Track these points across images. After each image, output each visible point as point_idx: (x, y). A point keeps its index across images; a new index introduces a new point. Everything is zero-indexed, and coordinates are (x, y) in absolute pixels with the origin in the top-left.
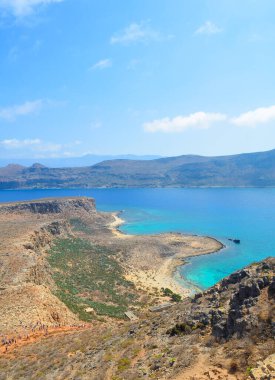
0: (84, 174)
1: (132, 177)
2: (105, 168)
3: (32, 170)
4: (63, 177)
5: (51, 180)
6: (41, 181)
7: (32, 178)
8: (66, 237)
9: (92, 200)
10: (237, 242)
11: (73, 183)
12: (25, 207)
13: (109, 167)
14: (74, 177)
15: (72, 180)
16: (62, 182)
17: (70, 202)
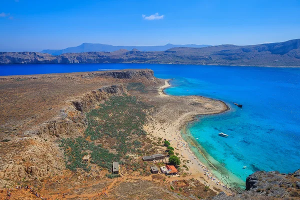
0: (160, 55)
1: (188, 58)
2: (173, 52)
3: (131, 52)
4: (148, 57)
5: (141, 58)
6: (136, 59)
7: (131, 57)
8: (121, 95)
9: (151, 72)
10: (240, 106)
11: (153, 60)
12: (110, 74)
13: (175, 52)
14: (154, 57)
15: (153, 58)
16: (147, 60)
17: (137, 72)
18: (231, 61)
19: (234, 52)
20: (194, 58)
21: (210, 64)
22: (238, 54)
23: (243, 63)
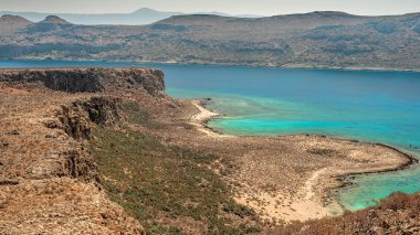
0: (137, 37)
1: (222, 46)
4: (100, 42)
9: (158, 74)
11: (116, 53)
14: (118, 41)
15: (116, 47)
16: (96, 50)
17: (119, 74)
18: (347, 58)
19: (352, 33)
20: (241, 46)
21: (289, 66)
22: (362, 38)
23: (377, 61)
